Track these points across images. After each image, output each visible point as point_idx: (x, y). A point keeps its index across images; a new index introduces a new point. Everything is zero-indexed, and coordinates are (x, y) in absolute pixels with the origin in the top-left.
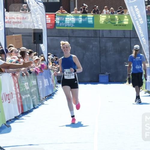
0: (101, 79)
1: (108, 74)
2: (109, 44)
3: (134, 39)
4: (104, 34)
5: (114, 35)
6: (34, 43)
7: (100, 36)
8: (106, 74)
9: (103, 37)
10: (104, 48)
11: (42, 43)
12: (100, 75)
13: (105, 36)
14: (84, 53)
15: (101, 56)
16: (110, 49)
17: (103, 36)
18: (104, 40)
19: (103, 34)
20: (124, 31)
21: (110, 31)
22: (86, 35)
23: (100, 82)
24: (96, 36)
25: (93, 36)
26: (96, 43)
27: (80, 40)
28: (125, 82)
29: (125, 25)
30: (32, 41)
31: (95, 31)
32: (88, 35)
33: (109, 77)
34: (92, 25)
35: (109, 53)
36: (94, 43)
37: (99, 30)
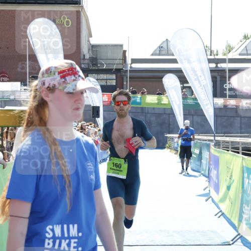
2: (153, 119)
3: (172, 115)
5: (157, 112)
6: (93, 117)
7: (146, 112)
9: (148, 113)
10: (148, 121)
11: (99, 117)
16: (154, 122)
17: (148, 111)
18: (148, 115)
20: (164, 109)
21: (154, 108)
22: (134, 111)
24: (142, 112)
25: (140, 112)
26: (143, 117)
28: (164, 148)
29: (165, 104)
30: (91, 116)
31: (142, 108)
32: (137, 111)
34: (140, 103)
35: (153, 126)
37: (145, 108)
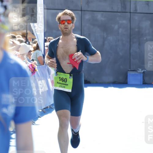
0: (130, 79)
1: (143, 71)
2: (146, 24)
4: (138, 8)
7: (131, 11)
8: (139, 71)
9: (136, 12)
10: (137, 30)
12: (130, 73)
13: (138, 11)
14: (105, 36)
15: (131, 43)
16: (147, 32)
17: (136, 10)
18: (136, 17)
19: (136, 7)
21: (148, 3)
22: (108, 9)
23: (128, 83)
24: (124, 11)
25: (120, 10)
26: (124, 22)
27: (99, 16)
32: (112, 8)
33: (143, 76)
35: (145, 39)
36: (120, 22)
37: (131, 1)
